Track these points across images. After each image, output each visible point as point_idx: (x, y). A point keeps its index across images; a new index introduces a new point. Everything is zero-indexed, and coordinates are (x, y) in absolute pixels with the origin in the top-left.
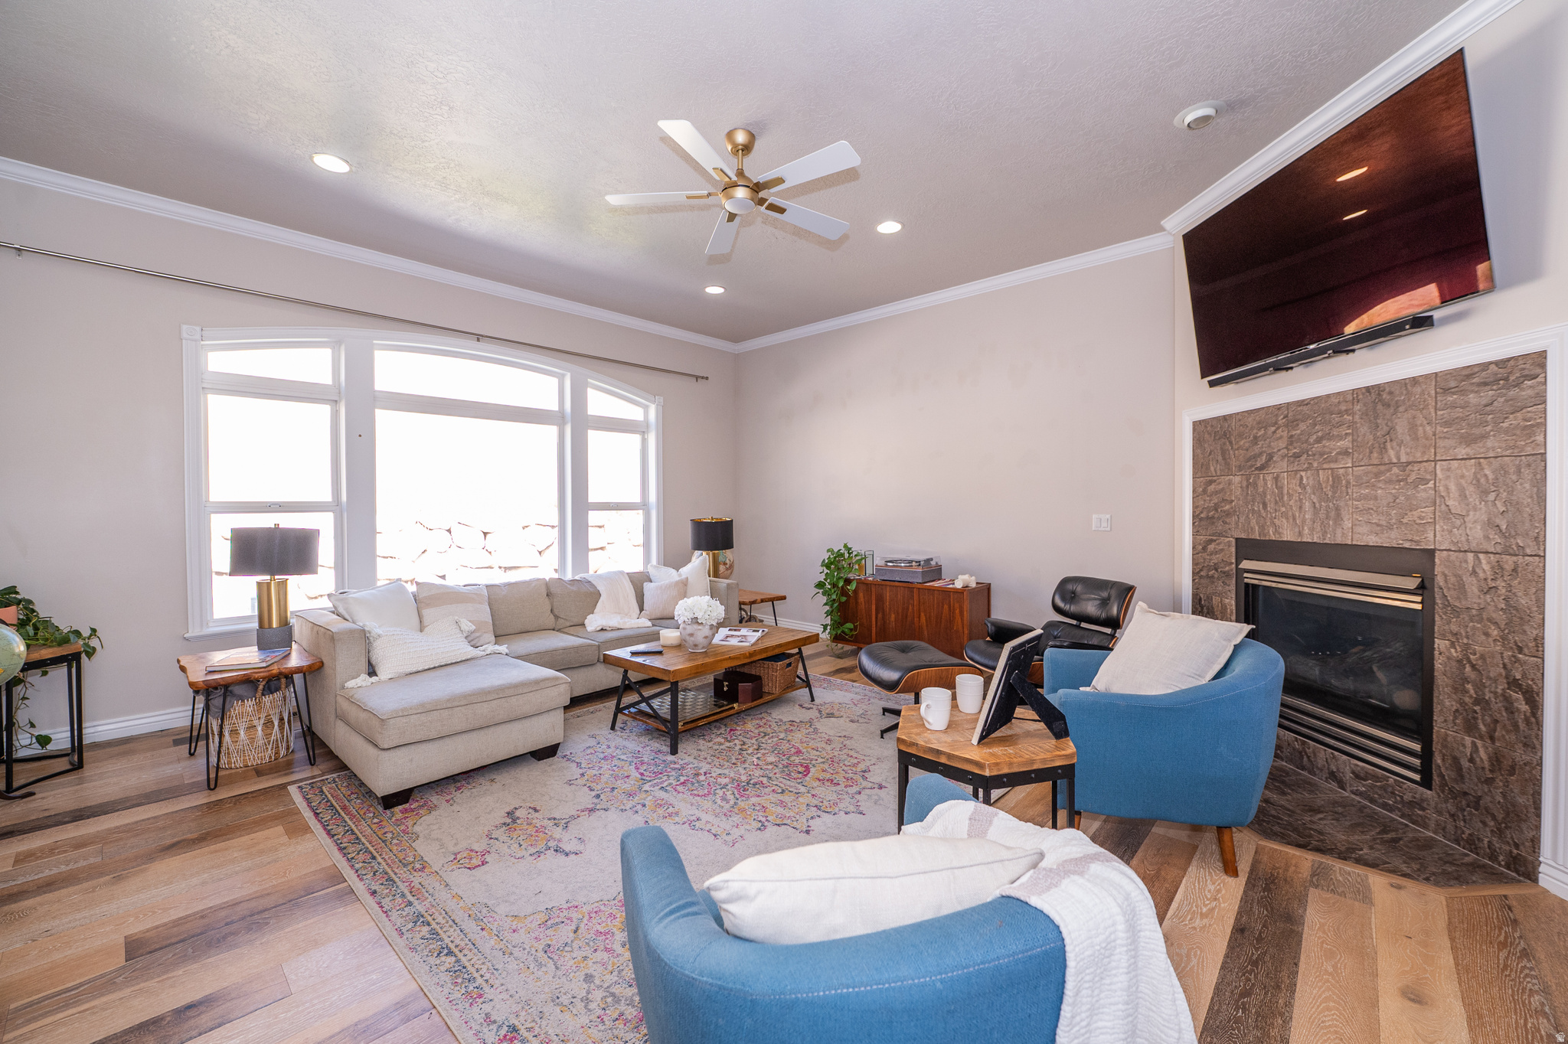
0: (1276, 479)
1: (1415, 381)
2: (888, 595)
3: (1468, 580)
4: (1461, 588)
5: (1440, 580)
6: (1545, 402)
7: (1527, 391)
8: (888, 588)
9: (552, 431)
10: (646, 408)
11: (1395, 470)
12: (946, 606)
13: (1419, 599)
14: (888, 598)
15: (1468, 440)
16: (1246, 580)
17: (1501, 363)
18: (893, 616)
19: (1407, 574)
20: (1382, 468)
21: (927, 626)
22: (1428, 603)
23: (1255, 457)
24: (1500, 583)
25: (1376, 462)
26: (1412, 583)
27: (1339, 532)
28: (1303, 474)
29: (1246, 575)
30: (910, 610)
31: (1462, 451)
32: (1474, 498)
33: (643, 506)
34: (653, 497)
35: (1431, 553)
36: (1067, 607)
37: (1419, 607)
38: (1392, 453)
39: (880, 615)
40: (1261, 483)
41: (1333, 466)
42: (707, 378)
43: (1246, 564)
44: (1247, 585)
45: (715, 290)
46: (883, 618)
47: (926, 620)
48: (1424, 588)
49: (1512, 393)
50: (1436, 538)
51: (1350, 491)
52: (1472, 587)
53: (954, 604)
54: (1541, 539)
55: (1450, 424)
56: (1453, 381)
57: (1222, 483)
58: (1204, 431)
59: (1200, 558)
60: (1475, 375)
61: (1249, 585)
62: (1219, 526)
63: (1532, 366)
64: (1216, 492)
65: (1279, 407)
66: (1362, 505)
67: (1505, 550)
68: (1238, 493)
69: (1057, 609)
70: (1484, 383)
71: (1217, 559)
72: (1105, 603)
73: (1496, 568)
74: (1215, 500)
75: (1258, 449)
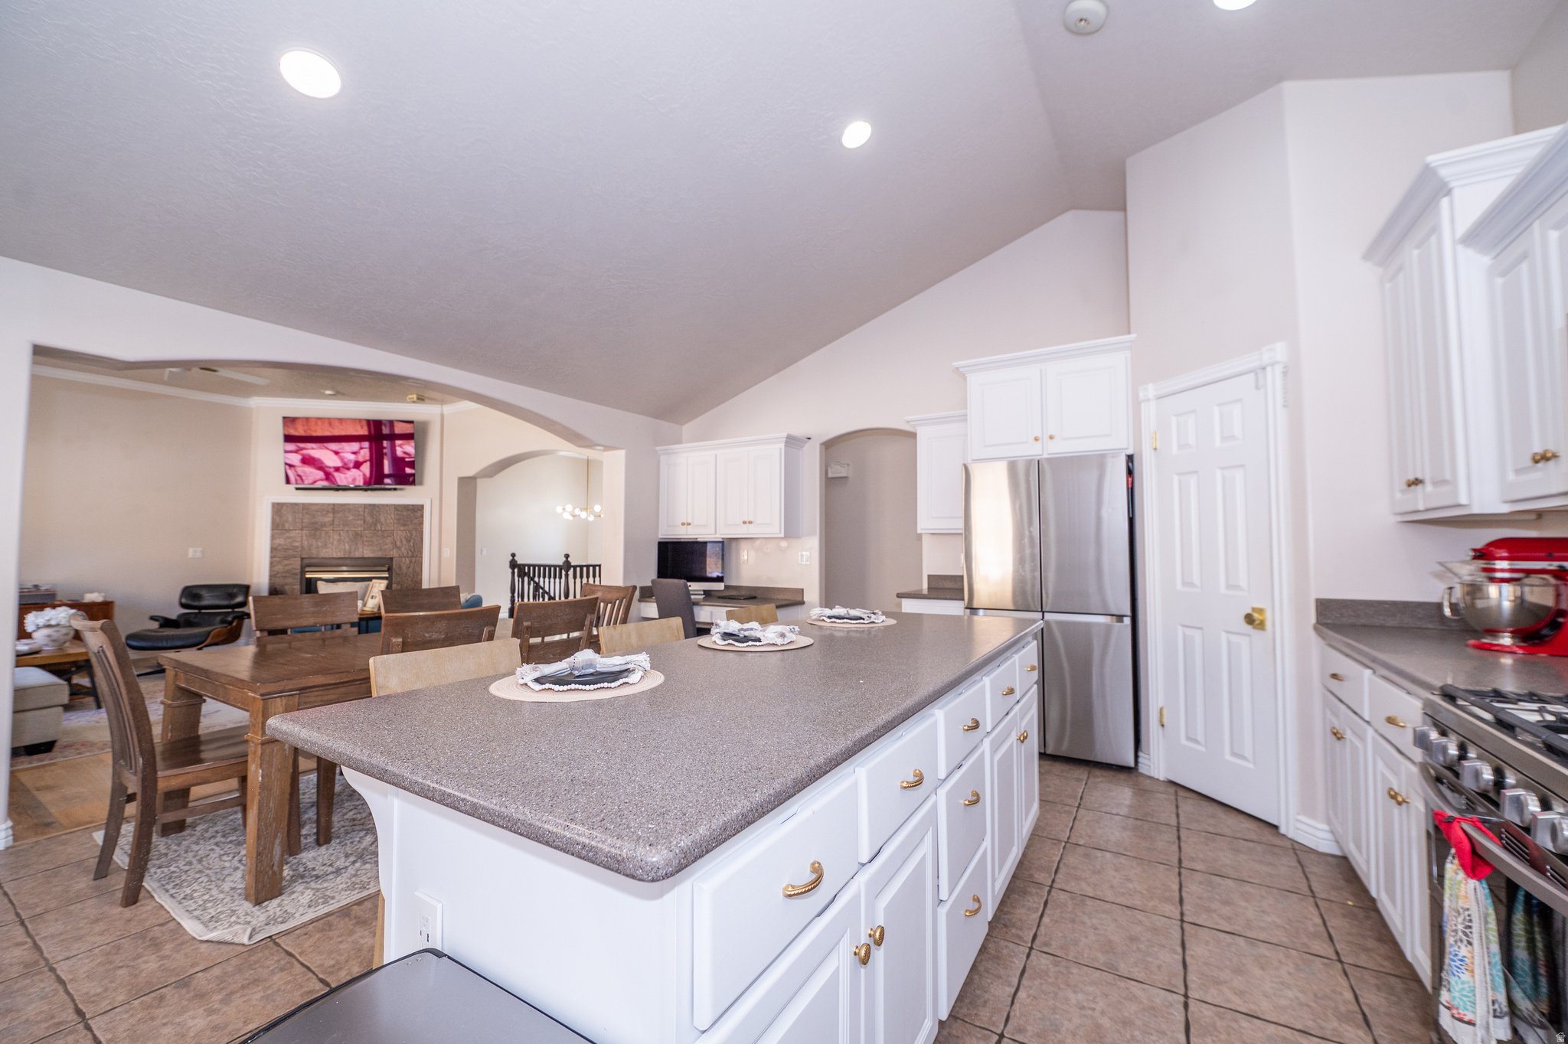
0: (327, 533)
1: (387, 505)
3: (402, 565)
4: (400, 568)
5: (394, 566)
6: (423, 518)
7: (419, 514)
11: (380, 533)
13: (387, 573)
15: (404, 525)
16: (307, 576)
17: (413, 506)
19: (383, 566)
20: (375, 532)
22: (390, 574)
23: (315, 523)
24: (411, 566)
25: (372, 529)
26: (386, 569)
27: (357, 553)
28: (341, 532)
29: (307, 574)
31: (402, 528)
32: (404, 542)
35: (391, 559)
37: (387, 576)
38: (379, 527)
40: (318, 534)
41: (355, 529)
43: (308, 569)
44: (307, 578)
48: (389, 570)
49: (415, 514)
50: (394, 553)
51: (362, 539)
52: (404, 568)
54: (421, 553)
55: (398, 520)
56: (398, 508)
57: (293, 534)
58: (278, 508)
59: (276, 569)
60: (406, 507)
61: (310, 578)
62: (291, 552)
63: (420, 509)
64: (289, 538)
65: (329, 504)
66: (367, 543)
67: (413, 556)
68: (304, 538)
69: (184, 606)
70: (408, 510)
71: (288, 568)
72: (232, 596)
73: (411, 562)
74: (288, 541)
75: (316, 520)
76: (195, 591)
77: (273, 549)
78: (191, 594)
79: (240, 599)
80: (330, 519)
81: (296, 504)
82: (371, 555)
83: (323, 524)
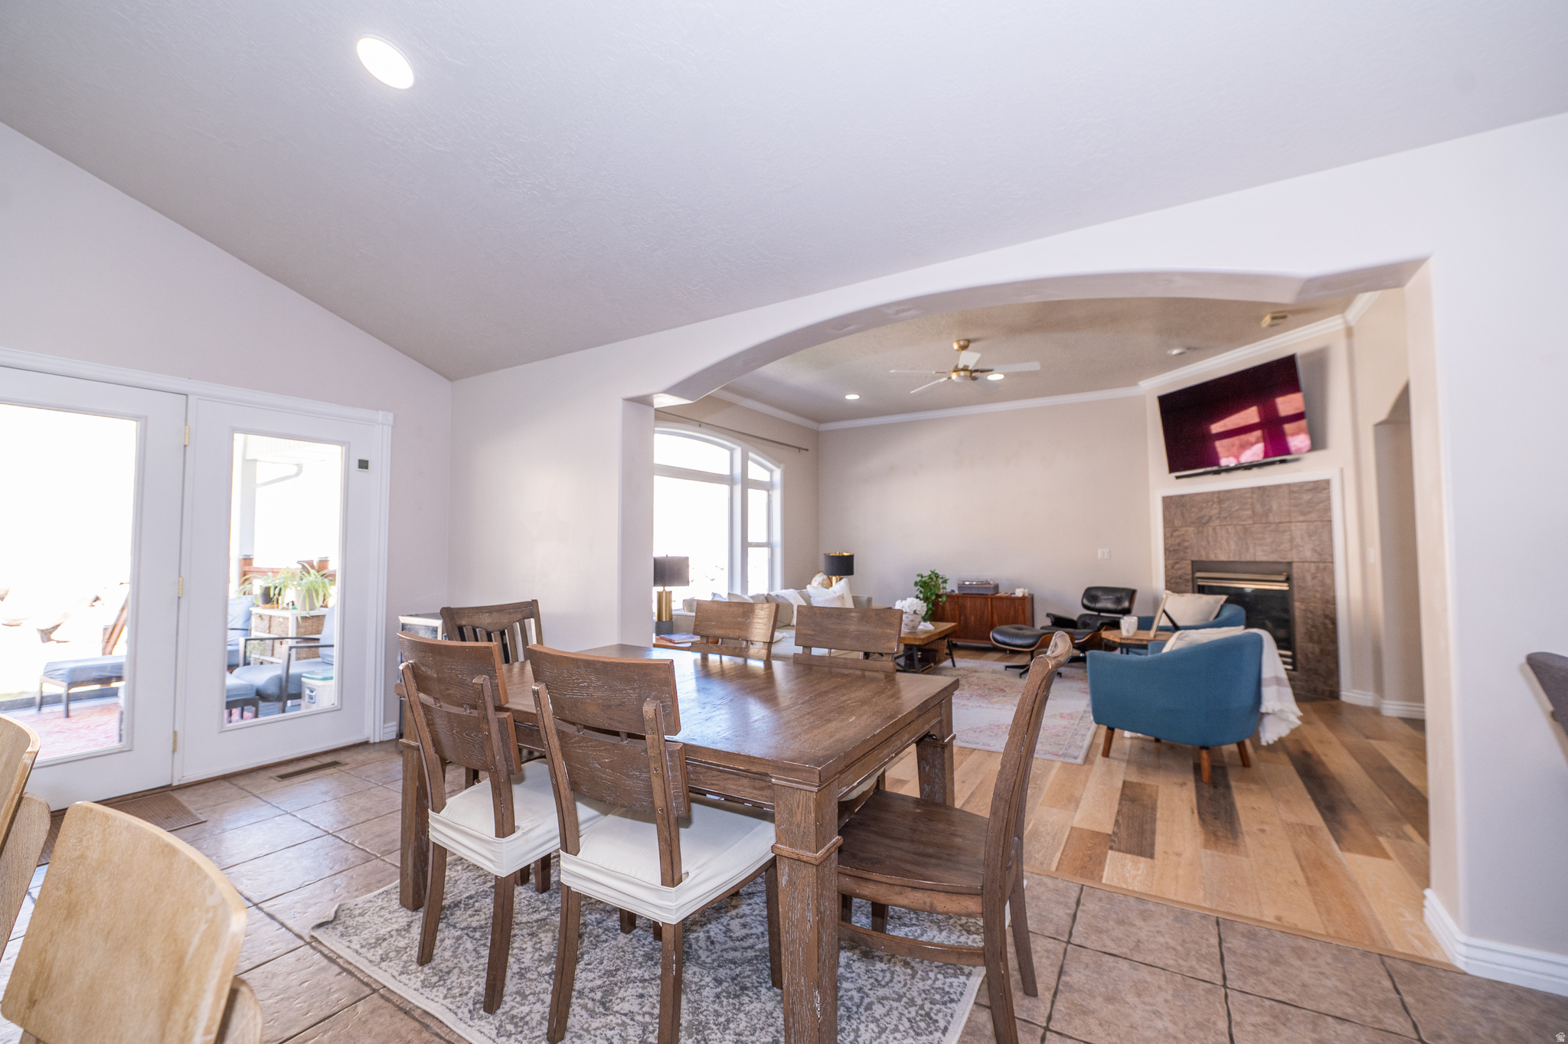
0: (1214, 529)
1: (1279, 485)
2: (968, 603)
3: (1306, 574)
4: (1304, 578)
5: (1295, 575)
6: (1330, 499)
7: (1323, 495)
8: (969, 599)
9: (724, 489)
10: (771, 471)
11: (1273, 526)
12: (1012, 609)
13: (1287, 585)
14: (969, 606)
15: (1303, 514)
16: (1199, 583)
17: (1314, 483)
18: (973, 618)
19: (1280, 574)
20: (1267, 525)
21: (999, 622)
22: (1291, 587)
23: (1202, 517)
24: (1319, 575)
25: (1264, 521)
26: (1283, 578)
27: (1246, 555)
28: (1228, 527)
29: (1198, 580)
30: (985, 612)
31: (1301, 518)
32: (1307, 539)
33: (769, 544)
34: (777, 537)
35: (1290, 564)
36: (1093, 605)
37: (1287, 589)
38: (1271, 518)
39: (962, 618)
40: (1205, 531)
41: (1243, 523)
42: (807, 450)
43: (1198, 574)
44: (1199, 585)
45: (852, 397)
46: (965, 619)
47: (998, 618)
48: (1289, 580)
49: (1319, 494)
50: (1292, 556)
51: (1253, 535)
52: (1309, 578)
54: (1334, 556)
55: (1295, 506)
56: (1294, 489)
57: (1183, 531)
58: (1169, 503)
59: (1170, 573)
60: (1305, 485)
62: (1182, 554)
64: (1180, 536)
65: (1213, 492)
66: (1258, 542)
67: (1321, 561)
68: (1192, 536)
69: (1085, 607)
70: (1307, 490)
71: (1180, 573)
72: (1119, 601)
73: (1318, 568)
74: (1178, 540)
75: (1202, 513)
76: (1094, 593)
77: (1166, 550)
78: (1091, 594)
79: (1126, 604)
80: (1216, 511)
81: (1177, 495)
82: (1264, 559)
83: (1210, 519)
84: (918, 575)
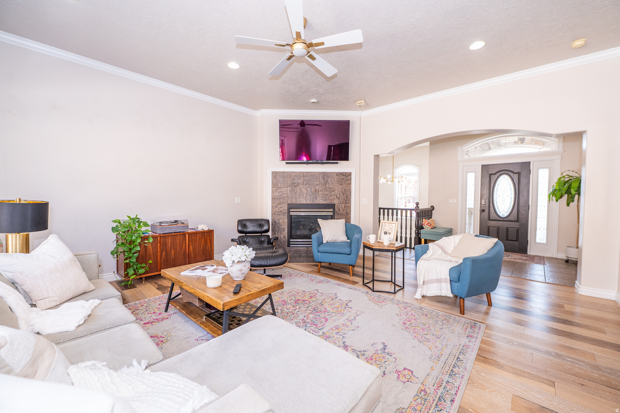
0: (300, 189)
1: (332, 173)
2: (169, 241)
3: (340, 209)
4: (339, 210)
5: (336, 209)
6: (351, 180)
7: (349, 178)
8: (170, 237)
11: (328, 189)
13: (332, 213)
14: (169, 242)
15: (341, 184)
16: (291, 214)
17: (346, 173)
18: (173, 251)
20: (326, 188)
21: (193, 251)
22: (334, 214)
23: (294, 183)
24: (345, 208)
25: (324, 187)
26: (332, 210)
27: (316, 201)
28: (308, 188)
29: (291, 213)
30: (184, 246)
31: (340, 186)
32: (341, 195)
35: (334, 205)
36: (244, 231)
37: (332, 214)
38: (328, 186)
40: (296, 189)
41: (315, 187)
43: (291, 210)
46: (166, 254)
47: (193, 249)
48: (334, 212)
49: (347, 178)
50: (336, 201)
51: (319, 193)
53: (207, 238)
54: (350, 201)
55: (338, 181)
56: (338, 174)
57: (283, 189)
58: (275, 175)
59: (275, 210)
60: (342, 174)
61: (292, 215)
62: (282, 200)
63: (350, 174)
64: (281, 192)
65: (301, 172)
66: (321, 195)
67: (346, 203)
68: (289, 192)
69: (240, 232)
70: (343, 175)
71: (281, 209)
72: (261, 226)
73: (345, 206)
74: (281, 193)
75: (294, 181)
77: (273, 199)
78: (241, 225)
79: (266, 228)
80: (302, 181)
81: (284, 172)
82: (324, 203)
83: (298, 184)
84: (114, 221)
